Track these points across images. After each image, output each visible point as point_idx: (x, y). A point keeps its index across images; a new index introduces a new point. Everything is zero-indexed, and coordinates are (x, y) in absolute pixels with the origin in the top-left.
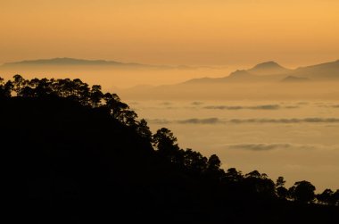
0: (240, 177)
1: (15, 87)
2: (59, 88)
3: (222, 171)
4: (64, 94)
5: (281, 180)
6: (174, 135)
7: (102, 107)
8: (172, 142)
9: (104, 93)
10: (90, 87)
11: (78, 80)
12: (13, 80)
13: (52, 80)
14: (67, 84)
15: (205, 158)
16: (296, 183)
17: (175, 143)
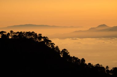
0: (92, 66)
1: (11, 35)
2: (26, 35)
3: (86, 64)
4: (28, 37)
5: (107, 67)
6: (68, 51)
7: (42, 42)
8: (68, 54)
9: (43, 37)
10: (38, 34)
11: (33, 32)
12: (10, 32)
13: (24, 32)
14: (29, 34)
15: (80, 60)
16: (113, 68)
17: (69, 54)
